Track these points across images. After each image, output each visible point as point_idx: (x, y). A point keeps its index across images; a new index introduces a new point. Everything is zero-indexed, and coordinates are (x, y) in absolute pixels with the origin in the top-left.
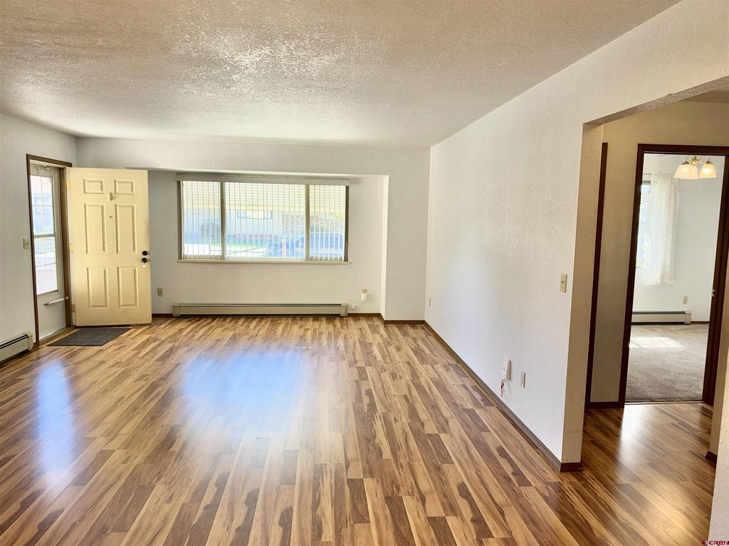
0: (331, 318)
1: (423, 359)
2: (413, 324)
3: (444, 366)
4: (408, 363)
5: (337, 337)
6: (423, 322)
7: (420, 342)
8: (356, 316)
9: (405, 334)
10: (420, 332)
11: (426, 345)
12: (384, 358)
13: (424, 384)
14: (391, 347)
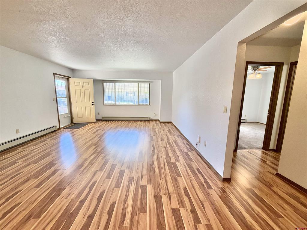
0: (145, 121)
1: (171, 134)
2: (168, 122)
3: (177, 136)
4: (166, 135)
5: (146, 126)
6: (171, 122)
7: (170, 128)
8: (152, 120)
9: (166, 126)
10: (170, 125)
11: (172, 129)
12: (159, 133)
13: (171, 142)
14: (162, 130)
